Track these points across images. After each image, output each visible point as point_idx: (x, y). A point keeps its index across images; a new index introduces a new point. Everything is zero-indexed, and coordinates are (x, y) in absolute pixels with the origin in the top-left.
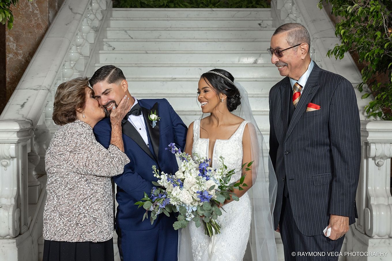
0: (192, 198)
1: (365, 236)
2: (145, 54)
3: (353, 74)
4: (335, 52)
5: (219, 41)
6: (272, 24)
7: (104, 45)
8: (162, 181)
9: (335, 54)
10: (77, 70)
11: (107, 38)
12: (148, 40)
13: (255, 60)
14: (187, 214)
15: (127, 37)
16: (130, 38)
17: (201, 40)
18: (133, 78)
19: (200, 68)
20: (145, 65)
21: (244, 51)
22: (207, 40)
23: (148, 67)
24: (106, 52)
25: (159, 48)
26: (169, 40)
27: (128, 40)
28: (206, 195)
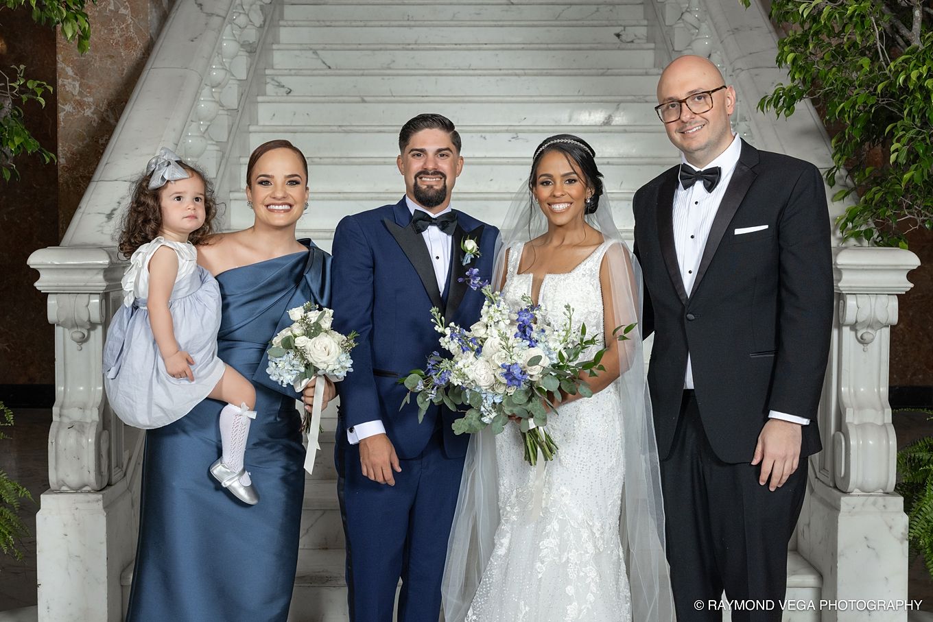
0: (493, 376)
1: (835, 491)
2: (359, 102)
3: (816, 149)
4: (775, 100)
5: (525, 75)
6: (645, 35)
7: (266, 83)
9: (776, 106)
10: (212, 139)
11: (273, 68)
12: (366, 72)
13: (606, 116)
14: (483, 409)
15: (319, 64)
16: (324, 66)
17: (485, 72)
18: (334, 158)
19: (483, 135)
20: (361, 128)
21: (583, 95)
22: (498, 72)
23: (366, 132)
24: (273, 98)
25: (390, 90)
26: (413, 72)
27: (321, 72)
28: (516, 372)
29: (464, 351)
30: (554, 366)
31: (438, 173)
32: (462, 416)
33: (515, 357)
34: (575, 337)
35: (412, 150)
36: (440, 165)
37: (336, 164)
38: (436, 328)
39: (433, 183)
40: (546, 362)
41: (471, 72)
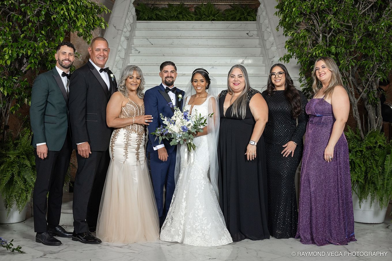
0: (179, 130)
2: (162, 56)
5: (216, 47)
6: (256, 33)
7: (132, 50)
8: (165, 121)
10: (118, 68)
11: (134, 45)
12: (165, 46)
14: (177, 138)
15: (149, 43)
16: (151, 44)
17: (203, 46)
21: (235, 54)
22: (208, 46)
24: (135, 55)
25: (172, 52)
26: (180, 46)
27: (150, 46)
28: (185, 128)
29: (171, 124)
30: (194, 125)
31: (171, 77)
32: (172, 141)
33: (184, 124)
34: (198, 117)
35: (164, 71)
36: (172, 75)
37: (155, 76)
38: (162, 119)
39: (170, 80)
40: (192, 125)
41: (199, 46)
